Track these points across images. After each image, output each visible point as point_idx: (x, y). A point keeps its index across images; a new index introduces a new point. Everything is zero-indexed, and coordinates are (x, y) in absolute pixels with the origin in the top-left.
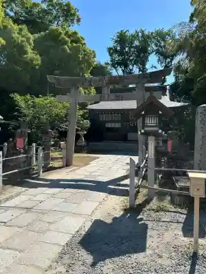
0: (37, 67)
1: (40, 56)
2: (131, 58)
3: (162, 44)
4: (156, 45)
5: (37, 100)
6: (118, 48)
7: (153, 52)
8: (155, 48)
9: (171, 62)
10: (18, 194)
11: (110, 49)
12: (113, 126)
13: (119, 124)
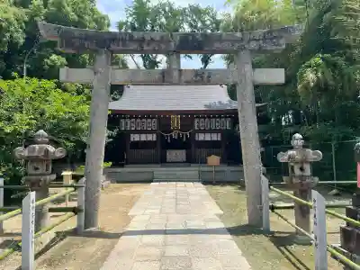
12: (143, 137)
13: (155, 135)
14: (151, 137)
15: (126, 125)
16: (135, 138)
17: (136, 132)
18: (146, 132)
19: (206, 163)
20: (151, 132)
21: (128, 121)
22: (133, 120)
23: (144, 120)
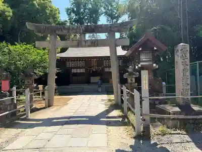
0: (9, 18)
1: (11, 8)
2: (86, 17)
3: (110, 8)
4: (105, 8)
5: (11, 48)
6: (75, 9)
7: (102, 14)
8: (104, 11)
9: (117, 22)
10: (17, 136)
11: (68, 10)
12: (79, 71)
13: (84, 69)
14: (82, 71)
15: (69, 64)
16: (74, 71)
17: (74, 68)
18: (80, 68)
19: (109, 82)
20: (82, 68)
21: (70, 62)
22: (73, 62)
23: (78, 62)
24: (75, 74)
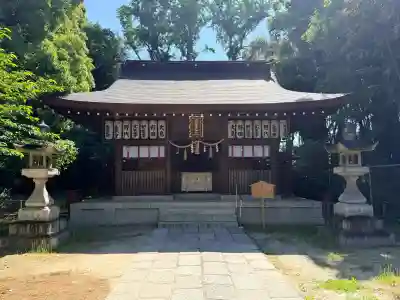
4: (212, 9)
9: (241, 42)
12: (144, 152)
13: (162, 149)
14: (156, 152)
15: (115, 130)
16: (130, 152)
17: (132, 142)
18: (149, 143)
19: (249, 193)
20: (157, 142)
21: (119, 124)
22: (126, 123)
23: (144, 123)
24: (134, 164)
